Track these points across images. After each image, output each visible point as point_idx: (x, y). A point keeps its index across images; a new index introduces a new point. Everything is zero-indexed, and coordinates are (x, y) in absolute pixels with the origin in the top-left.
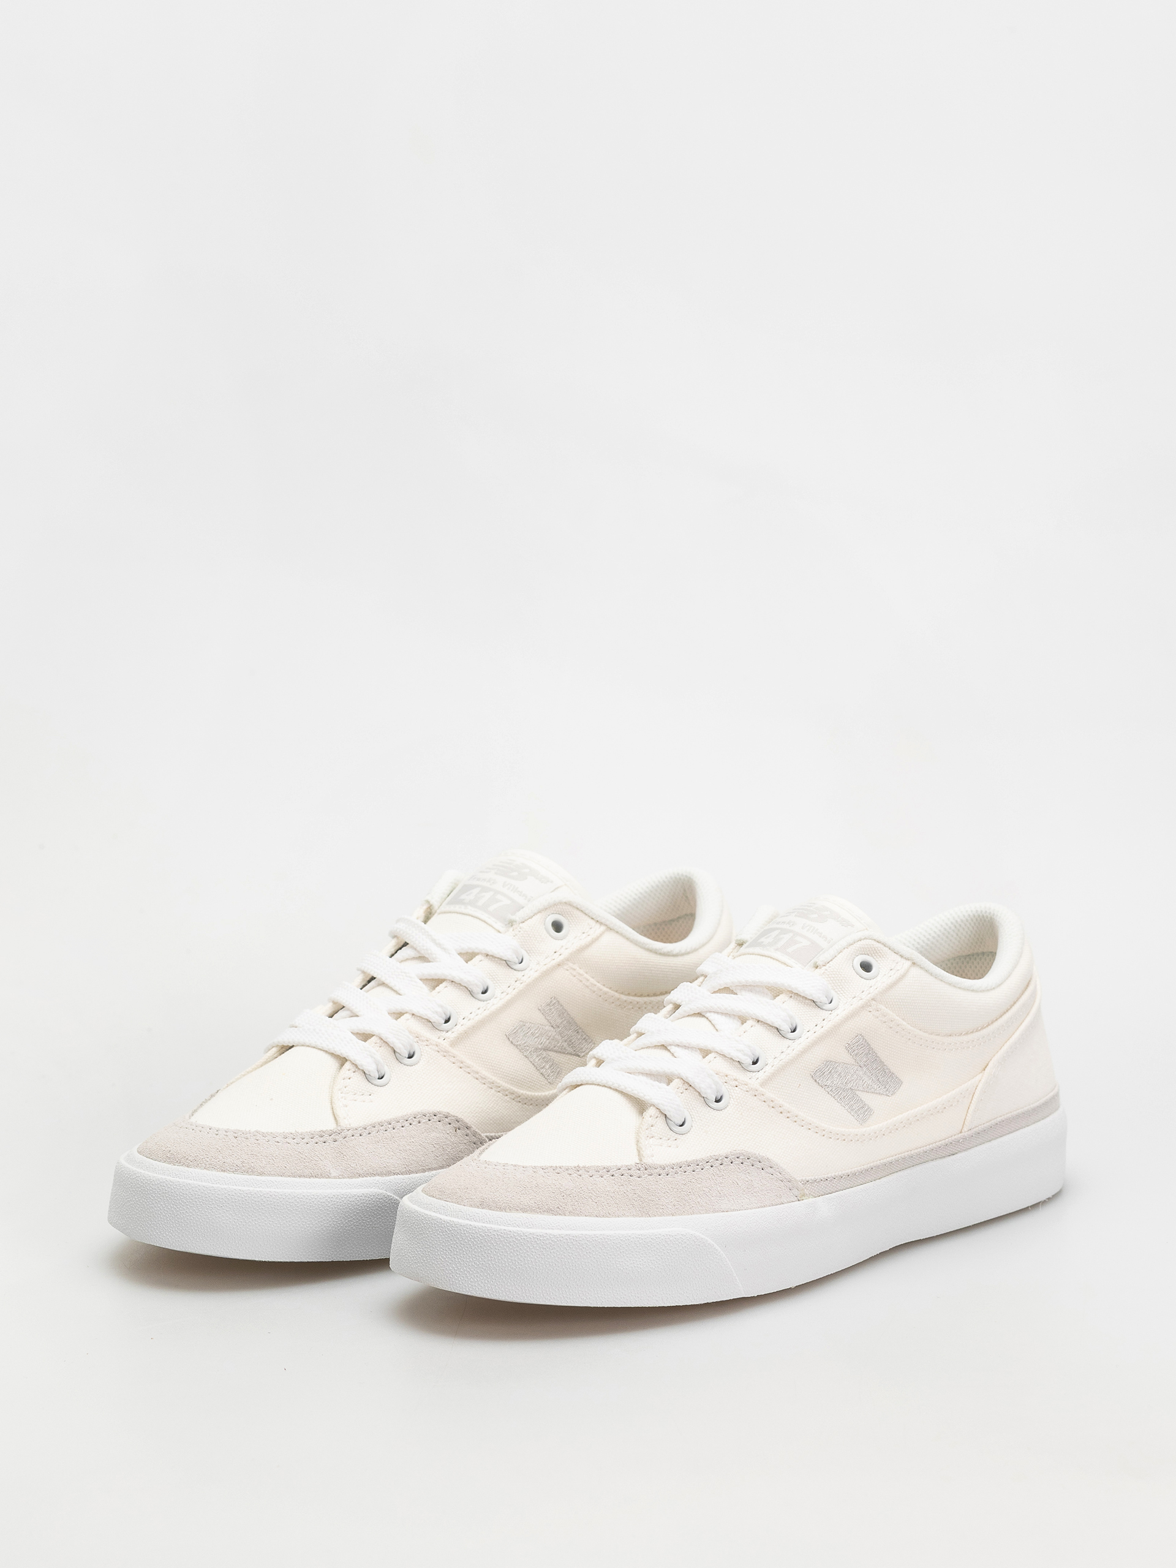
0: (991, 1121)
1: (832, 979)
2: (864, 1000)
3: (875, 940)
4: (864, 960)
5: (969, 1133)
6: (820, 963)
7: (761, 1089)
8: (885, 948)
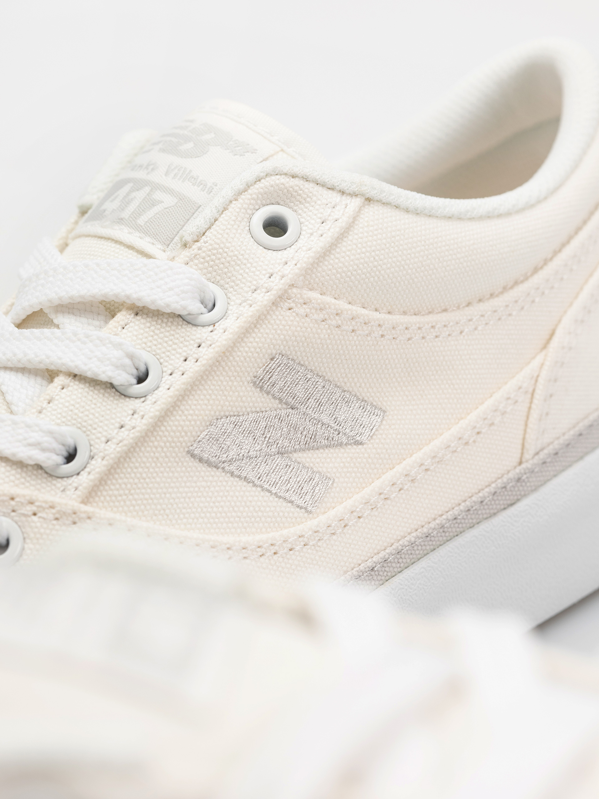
0: (578, 423)
1: (212, 263)
2: (274, 292)
3: (286, 174)
4: (271, 215)
5: (536, 460)
6: (188, 238)
7: (84, 508)
8: (307, 185)
